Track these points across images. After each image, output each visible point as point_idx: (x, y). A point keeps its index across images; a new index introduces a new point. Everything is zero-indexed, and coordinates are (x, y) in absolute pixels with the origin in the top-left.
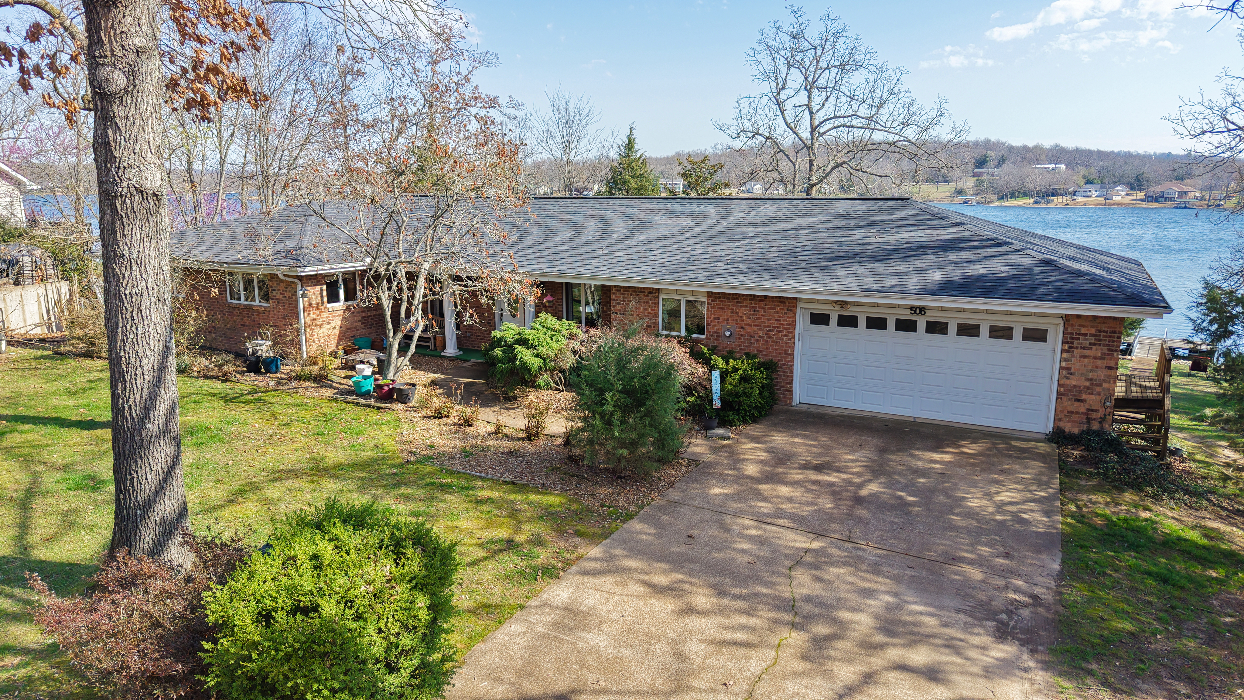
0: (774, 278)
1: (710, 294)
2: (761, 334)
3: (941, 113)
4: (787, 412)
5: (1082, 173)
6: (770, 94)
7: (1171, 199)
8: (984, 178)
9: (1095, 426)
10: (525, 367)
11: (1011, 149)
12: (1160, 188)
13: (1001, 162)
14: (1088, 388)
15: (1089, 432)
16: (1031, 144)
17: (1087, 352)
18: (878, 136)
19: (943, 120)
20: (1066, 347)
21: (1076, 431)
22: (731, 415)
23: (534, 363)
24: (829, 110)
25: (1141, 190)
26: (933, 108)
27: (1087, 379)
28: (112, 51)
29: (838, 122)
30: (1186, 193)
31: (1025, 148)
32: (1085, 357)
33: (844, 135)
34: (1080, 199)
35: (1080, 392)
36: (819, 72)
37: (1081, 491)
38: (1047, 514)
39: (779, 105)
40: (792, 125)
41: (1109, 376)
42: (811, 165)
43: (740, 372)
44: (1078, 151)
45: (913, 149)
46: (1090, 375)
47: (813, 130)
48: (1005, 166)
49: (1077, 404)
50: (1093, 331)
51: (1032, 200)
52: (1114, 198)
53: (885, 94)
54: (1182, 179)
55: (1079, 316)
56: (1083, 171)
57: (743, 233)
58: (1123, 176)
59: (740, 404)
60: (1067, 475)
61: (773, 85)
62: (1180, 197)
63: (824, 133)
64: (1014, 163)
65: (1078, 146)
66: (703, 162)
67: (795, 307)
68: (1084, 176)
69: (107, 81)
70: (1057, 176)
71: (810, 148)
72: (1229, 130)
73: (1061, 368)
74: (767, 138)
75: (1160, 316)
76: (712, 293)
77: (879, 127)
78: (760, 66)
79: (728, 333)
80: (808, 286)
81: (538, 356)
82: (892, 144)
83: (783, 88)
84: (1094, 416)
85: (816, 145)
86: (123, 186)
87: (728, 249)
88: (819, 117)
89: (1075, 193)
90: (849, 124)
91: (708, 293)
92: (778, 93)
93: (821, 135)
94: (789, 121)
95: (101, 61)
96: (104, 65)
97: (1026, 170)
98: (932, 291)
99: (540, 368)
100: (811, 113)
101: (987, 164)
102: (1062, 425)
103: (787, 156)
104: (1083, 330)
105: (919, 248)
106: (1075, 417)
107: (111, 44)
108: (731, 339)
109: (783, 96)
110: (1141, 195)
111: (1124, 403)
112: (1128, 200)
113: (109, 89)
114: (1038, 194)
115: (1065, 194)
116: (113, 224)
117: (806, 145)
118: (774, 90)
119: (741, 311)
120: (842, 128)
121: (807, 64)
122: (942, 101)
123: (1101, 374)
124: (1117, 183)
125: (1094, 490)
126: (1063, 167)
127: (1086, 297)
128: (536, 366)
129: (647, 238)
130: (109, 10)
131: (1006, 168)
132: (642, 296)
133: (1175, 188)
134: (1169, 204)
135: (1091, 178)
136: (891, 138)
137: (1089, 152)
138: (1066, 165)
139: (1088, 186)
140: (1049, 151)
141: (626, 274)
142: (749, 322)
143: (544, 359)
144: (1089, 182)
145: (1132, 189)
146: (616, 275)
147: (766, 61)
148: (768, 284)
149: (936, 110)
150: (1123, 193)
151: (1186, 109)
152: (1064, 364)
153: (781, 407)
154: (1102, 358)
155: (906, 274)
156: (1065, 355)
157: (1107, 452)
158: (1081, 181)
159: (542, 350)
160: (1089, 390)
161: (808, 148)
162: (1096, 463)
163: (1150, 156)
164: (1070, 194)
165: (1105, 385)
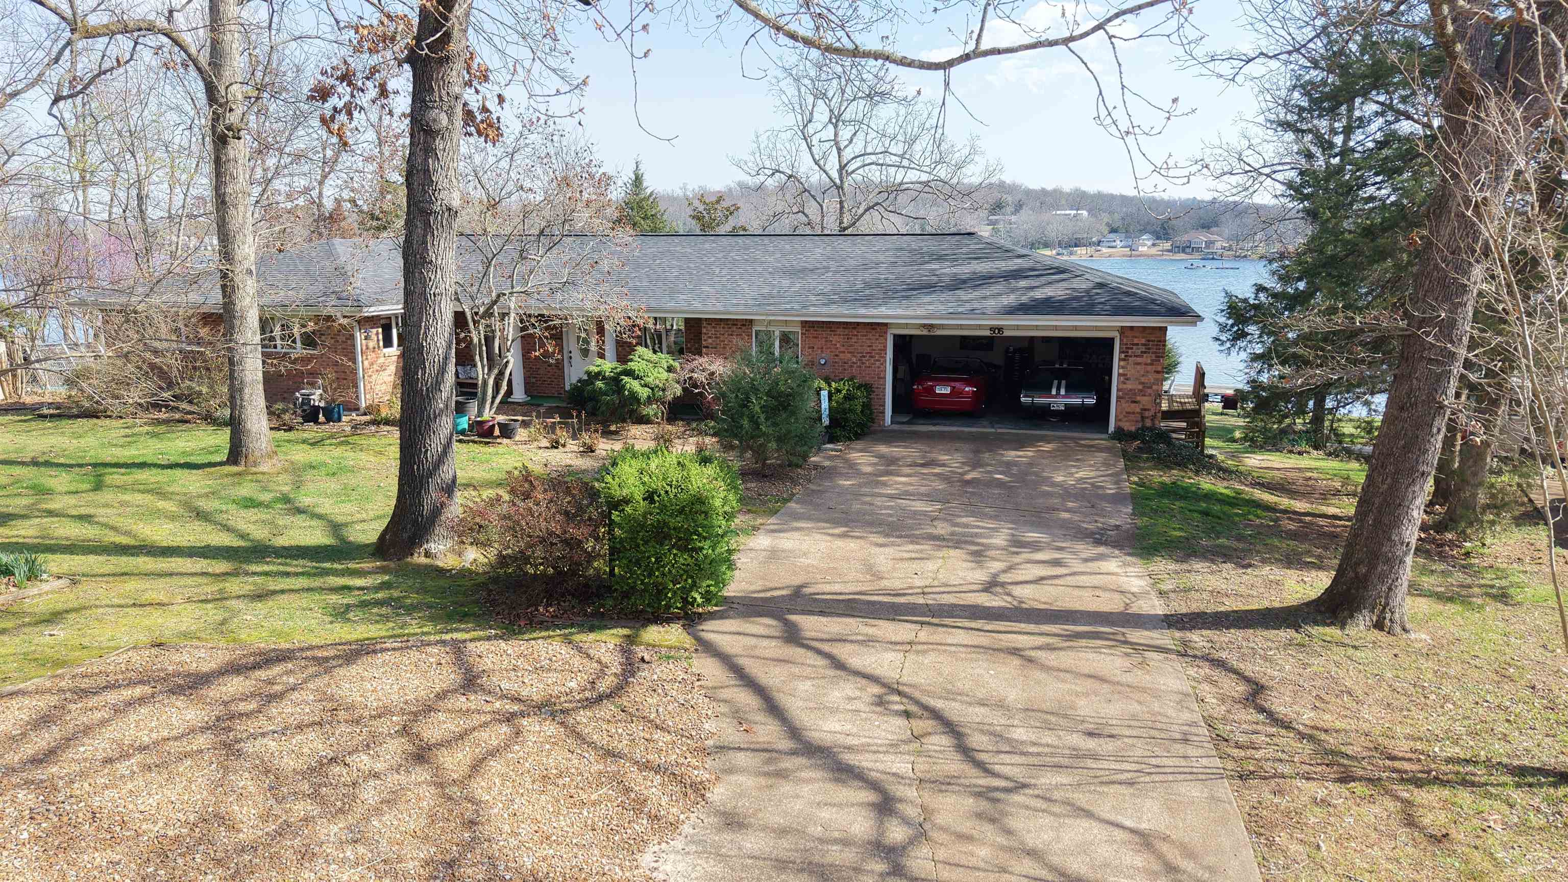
0: (865, 306)
1: (804, 324)
2: (854, 360)
3: (973, 151)
4: (882, 431)
5: (1106, 220)
6: (796, 128)
7: (1198, 250)
8: (1000, 226)
9: (1148, 423)
10: (634, 397)
11: (1029, 193)
12: (1186, 238)
13: (1019, 207)
14: (1141, 391)
15: (1144, 428)
16: (1049, 187)
17: (1139, 360)
18: (912, 176)
19: (977, 158)
20: (1123, 356)
21: (1133, 429)
22: (838, 432)
23: (644, 393)
24: (858, 147)
25: (1167, 240)
26: (965, 146)
27: (1141, 383)
28: (440, 97)
29: (868, 159)
30: (1213, 242)
31: (1044, 191)
32: (1139, 364)
33: (875, 174)
34: (1104, 250)
35: (1135, 394)
36: (845, 104)
37: (1141, 469)
38: (1116, 483)
39: (806, 139)
40: (822, 163)
41: (1157, 380)
42: (842, 207)
43: (844, 392)
44: (1100, 196)
45: (947, 189)
46: (1143, 380)
47: (842, 168)
48: (1022, 212)
49: (1133, 405)
50: (1143, 341)
51: (1054, 252)
52: (1140, 249)
53: (916, 129)
54: (1209, 228)
55: (1132, 328)
56: (1106, 218)
57: (824, 268)
58: (1148, 223)
59: (846, 420)
60: (1129, 460)
61: (799, 117)
62: (1207, 247)
63: (853, 172)
64: (1033, 209)
65: (1100, 189)
66: (718, 202)
67: (886, 333)
68: (1108, 224)
69: (435, 120)
70: (1079, 223)
71: (840, 188)
72: (1246, 172)
73: (1119, 375)
74: (790, 177)
75: (1194, 324)
76: (806, 322)
77: (912, 166)
78: (784, 97)
79: (823, 362)
80: (900, 312)
81: (646, 385)
82: (926, 184)
83: (810, 121)
84: (1147, 414)
85: (846, 185)
86: (437, 207)
87: (812, 281)
88: (848, 154)
89: (1099, 243)
90: (881, 162)
91: (802, 322)
92: (805, 126)
93: (849, 174)
94: (817, 157)
95: (430, 104)
96: (433, 107)
97: (1046, 217)
98: (1012, 311)
99: (649, 397)
100: (839, 150)
101: (1003, 210)
102: (1121, 424)
103: (813, 197)
104: (1136, 341)
105: (991, 278)
106: (1132, 417)
107: (440, 91)
108: (826, 367)
109: (811, 129)
110: (1168, 245)
111: (1170, 415)
112: (1154, 251)
113: (435, 127)
114: (1060, 245)
115: (1091, 244)
116: (425, 236)
117: (835, 184)
118: (800, 123)
119: (834, 339)
120: (874, 167)
121: (830, 94)
122: (974, 138)
123: (1151, 377)
124: (1143, 231)
125: (1151, 469)
126: (1085, 213)
127: (1138, 311)
128: (645, 395)
129: (729, 274)
130: (442, 65)
131: (1025, 215)
132: (734, 328)
133: (1201, 238)
134: (1196, 255)
135: (1115, 226)
136: (924, 177)
137: (1112, 197)
138: (1089, 211)
139: (1112, 236)
140: (1069, 195)
141: (720, 307)
142: (842, 349)
143: (652, 389)
144: (1113, 231)
145: (1158, 238)
146: (710, 308)
147: (791, 91)
148: (862, 311)
149: (968, 148)
150: (1149, 243)
151: (1208, 151)
152: (1121, 371)
153: (875, 427)
154: (1152, 364)
155: (984, 298)
156: (1122, 363)
157: (1158, 444)
158: (1106, 230)
159: (649, 380)
160: (1142, 392)
161: (838, 188)
162: (1150, 451)
163: (1175, 202)
164: (1094, 244)
165: (1155, 387)
